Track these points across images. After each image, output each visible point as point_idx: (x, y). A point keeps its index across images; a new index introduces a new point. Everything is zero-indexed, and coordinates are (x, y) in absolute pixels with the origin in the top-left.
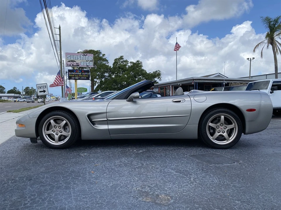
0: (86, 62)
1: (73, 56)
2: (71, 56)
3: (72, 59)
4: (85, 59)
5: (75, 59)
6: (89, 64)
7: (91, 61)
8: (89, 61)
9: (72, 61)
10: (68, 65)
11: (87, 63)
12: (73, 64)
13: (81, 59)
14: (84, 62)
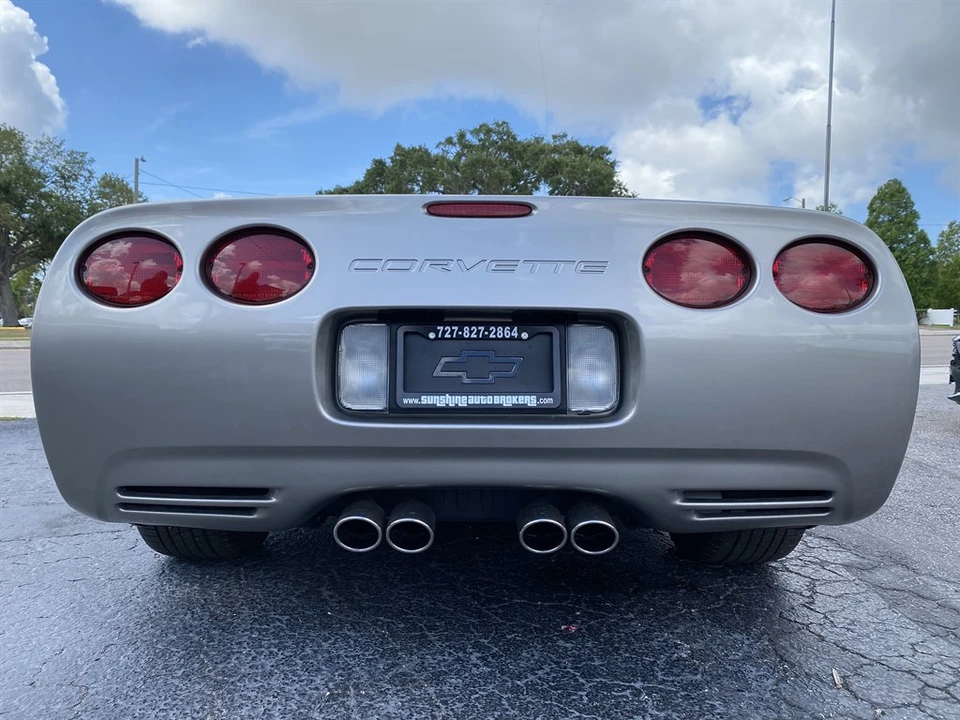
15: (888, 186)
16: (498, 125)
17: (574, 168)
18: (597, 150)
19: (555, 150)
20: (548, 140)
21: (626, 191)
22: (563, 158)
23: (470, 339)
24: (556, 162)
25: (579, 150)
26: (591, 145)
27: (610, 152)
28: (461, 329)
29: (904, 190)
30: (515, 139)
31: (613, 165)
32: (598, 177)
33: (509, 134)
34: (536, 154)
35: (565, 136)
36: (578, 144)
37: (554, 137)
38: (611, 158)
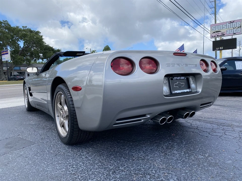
0: (232, 30)
1: (218, 26)
2: (216, 27)
3: (217, 30)
4: (231, 27)
5: (220, 29)
6: (236, 31)
7: (239, 27)
8: (237, 28)
9: (217, 32)
10: (212, 37)
11: (234, 30)
12: (218, 34)
13: (227, 28)
14: (231, 30)
15: (106, 47)
16: (4, 21)
17: (31, 36)
18: (36, 32)
19: (24, 30)
20: (21, 27)
21: (46, 44)
22: (27, 33)
23: (178, 79)
24: (25, 34)
25: (31, 31)
26: (34, 30)
27: (40, 33)
28: (177, 78)
29: (109, 48)
30: (10, 26)
31: (42, 36)
32: (38, 39)
33: (8, 24)
34: (18, 31)
35: (26, 27)
36: (31, 30)
37: (23, 27)
38: (41, 34)
